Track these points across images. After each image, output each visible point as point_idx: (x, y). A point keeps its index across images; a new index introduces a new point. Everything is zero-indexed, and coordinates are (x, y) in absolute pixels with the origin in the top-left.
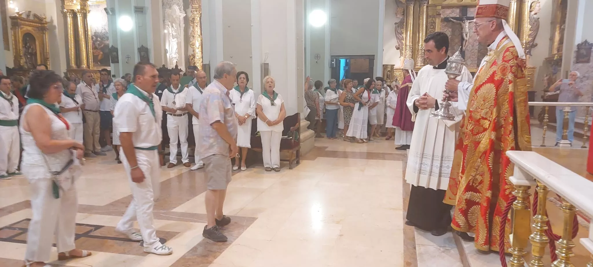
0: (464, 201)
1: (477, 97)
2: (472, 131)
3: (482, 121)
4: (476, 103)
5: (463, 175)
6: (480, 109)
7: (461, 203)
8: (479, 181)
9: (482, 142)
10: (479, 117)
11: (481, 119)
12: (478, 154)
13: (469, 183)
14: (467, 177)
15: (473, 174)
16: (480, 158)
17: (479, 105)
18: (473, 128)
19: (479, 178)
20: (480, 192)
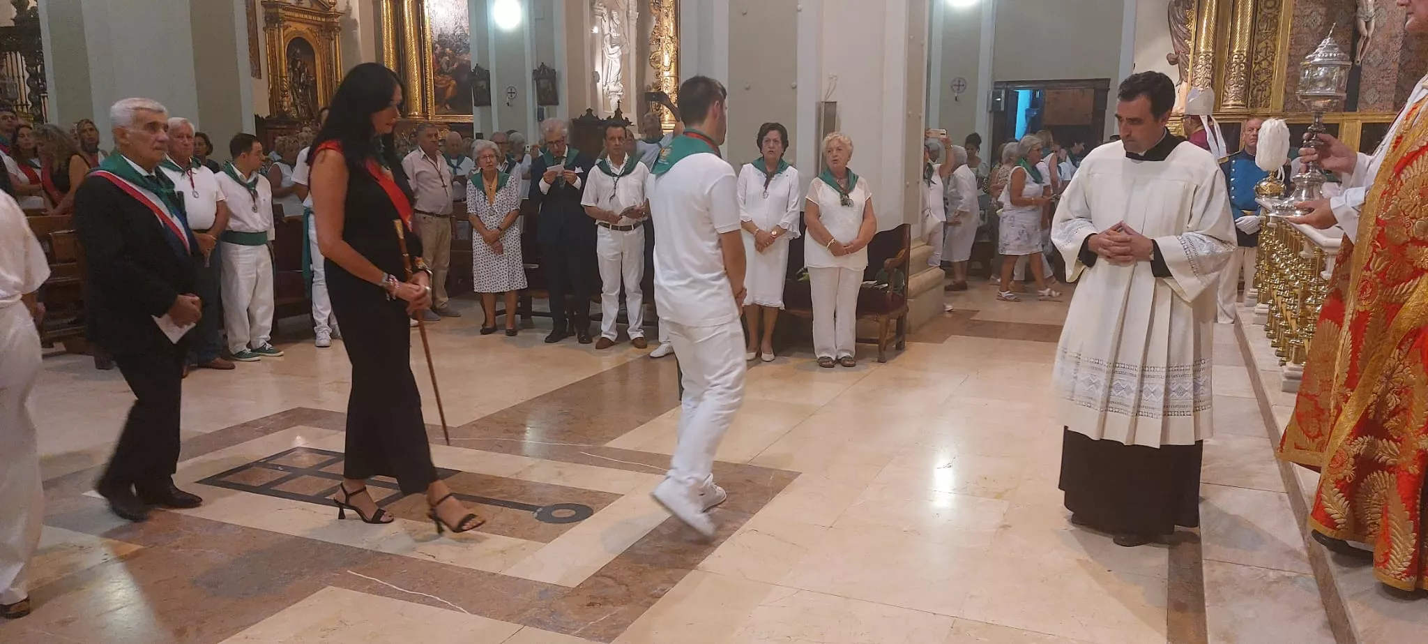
0: (1352, 460)
1: (1402, 184)
2: (1382, 275)
3: (1411, 248)
4: (1396, 202)
5: (1352, 391)
6: (1407, 218)
7: (1341, 465)
8: (1392, 408)
9: (1407, 305)
10: (1404, 239)
11: (1410, 244)
12: (1394, 337)
13: (1366, 413)
14: (1362, 398)
15: (1379, 389)
16: (1399, 348)
17: (1407, 208)
18: (1386, 268)
19: (1393, 401)
20: (1389, 438)
